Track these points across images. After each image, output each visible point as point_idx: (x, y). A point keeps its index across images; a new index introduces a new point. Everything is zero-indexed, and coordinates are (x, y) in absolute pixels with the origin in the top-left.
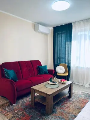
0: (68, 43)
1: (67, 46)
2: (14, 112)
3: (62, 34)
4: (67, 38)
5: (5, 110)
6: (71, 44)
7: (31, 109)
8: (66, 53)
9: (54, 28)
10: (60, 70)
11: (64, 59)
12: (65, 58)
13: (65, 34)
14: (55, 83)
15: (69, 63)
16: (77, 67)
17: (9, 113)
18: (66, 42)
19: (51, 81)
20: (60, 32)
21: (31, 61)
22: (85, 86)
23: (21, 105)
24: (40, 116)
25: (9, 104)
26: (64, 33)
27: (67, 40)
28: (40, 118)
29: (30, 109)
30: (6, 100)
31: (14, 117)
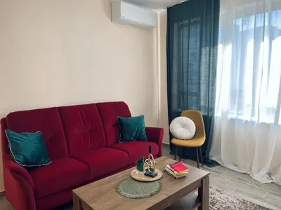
0: (208, 52)
1: (204, 60)
3: (189, 25)
4: (204, 37)
6: (215, 55)
8: (202, 81)
9: (169, 10)
10: (182, 129)
11: (194, 98)
12: (198, 95)
13: (199, 25)
14: (152, 177)
15: (210, 109)
16: (233, 121)
18: (201, 47)
19: (140, 169)
20: (186, 22)
21: (99, 106)
22: (256, 177)
26: (196, 23)
27: (204, 43)
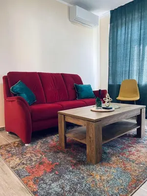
2: (24, 156)
5: (9, 152)
7: (58, 153)
17: (14, 158)
23: (40, 146)
24: (75, 165)
25: (18, 144)
28: (73, 169)
29: (56, 152)
30: (15, 138)
31: (23, 164)
